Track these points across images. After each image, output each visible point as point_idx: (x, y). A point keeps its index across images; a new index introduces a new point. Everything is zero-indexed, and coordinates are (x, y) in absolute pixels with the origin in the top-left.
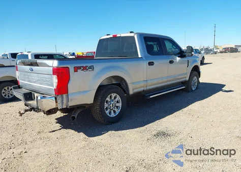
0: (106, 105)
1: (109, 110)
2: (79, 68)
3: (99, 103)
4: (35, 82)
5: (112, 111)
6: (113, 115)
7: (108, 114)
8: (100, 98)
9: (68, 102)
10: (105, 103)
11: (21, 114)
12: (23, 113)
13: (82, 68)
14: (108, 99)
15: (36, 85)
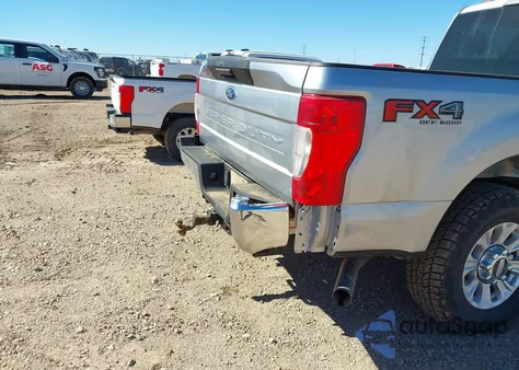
0: (470, 264)
1: (476, 282)
2: (405, 106)
3: (446, 255)
4: (236, 137)
5: (486, 288)
6: (486, 302)
7: (470, 299)
8: (454, 237)
9: (335, 234)
10: (470, 257)
11: (183, 230)
12: (190, 228)
13: (416, 109)
14: (483, 242)
15: (239, 149)
